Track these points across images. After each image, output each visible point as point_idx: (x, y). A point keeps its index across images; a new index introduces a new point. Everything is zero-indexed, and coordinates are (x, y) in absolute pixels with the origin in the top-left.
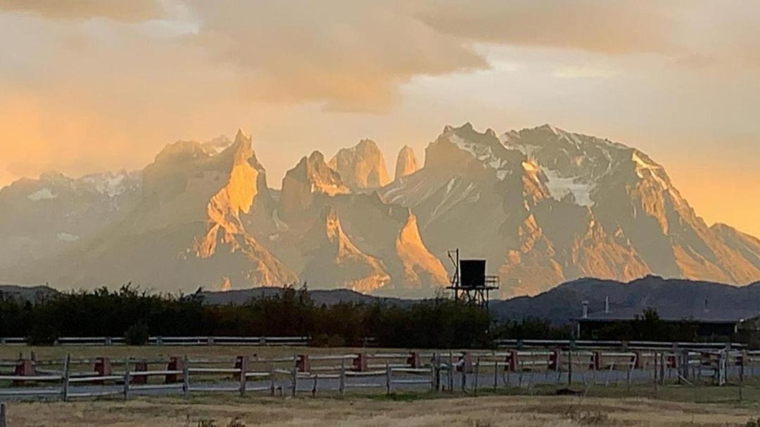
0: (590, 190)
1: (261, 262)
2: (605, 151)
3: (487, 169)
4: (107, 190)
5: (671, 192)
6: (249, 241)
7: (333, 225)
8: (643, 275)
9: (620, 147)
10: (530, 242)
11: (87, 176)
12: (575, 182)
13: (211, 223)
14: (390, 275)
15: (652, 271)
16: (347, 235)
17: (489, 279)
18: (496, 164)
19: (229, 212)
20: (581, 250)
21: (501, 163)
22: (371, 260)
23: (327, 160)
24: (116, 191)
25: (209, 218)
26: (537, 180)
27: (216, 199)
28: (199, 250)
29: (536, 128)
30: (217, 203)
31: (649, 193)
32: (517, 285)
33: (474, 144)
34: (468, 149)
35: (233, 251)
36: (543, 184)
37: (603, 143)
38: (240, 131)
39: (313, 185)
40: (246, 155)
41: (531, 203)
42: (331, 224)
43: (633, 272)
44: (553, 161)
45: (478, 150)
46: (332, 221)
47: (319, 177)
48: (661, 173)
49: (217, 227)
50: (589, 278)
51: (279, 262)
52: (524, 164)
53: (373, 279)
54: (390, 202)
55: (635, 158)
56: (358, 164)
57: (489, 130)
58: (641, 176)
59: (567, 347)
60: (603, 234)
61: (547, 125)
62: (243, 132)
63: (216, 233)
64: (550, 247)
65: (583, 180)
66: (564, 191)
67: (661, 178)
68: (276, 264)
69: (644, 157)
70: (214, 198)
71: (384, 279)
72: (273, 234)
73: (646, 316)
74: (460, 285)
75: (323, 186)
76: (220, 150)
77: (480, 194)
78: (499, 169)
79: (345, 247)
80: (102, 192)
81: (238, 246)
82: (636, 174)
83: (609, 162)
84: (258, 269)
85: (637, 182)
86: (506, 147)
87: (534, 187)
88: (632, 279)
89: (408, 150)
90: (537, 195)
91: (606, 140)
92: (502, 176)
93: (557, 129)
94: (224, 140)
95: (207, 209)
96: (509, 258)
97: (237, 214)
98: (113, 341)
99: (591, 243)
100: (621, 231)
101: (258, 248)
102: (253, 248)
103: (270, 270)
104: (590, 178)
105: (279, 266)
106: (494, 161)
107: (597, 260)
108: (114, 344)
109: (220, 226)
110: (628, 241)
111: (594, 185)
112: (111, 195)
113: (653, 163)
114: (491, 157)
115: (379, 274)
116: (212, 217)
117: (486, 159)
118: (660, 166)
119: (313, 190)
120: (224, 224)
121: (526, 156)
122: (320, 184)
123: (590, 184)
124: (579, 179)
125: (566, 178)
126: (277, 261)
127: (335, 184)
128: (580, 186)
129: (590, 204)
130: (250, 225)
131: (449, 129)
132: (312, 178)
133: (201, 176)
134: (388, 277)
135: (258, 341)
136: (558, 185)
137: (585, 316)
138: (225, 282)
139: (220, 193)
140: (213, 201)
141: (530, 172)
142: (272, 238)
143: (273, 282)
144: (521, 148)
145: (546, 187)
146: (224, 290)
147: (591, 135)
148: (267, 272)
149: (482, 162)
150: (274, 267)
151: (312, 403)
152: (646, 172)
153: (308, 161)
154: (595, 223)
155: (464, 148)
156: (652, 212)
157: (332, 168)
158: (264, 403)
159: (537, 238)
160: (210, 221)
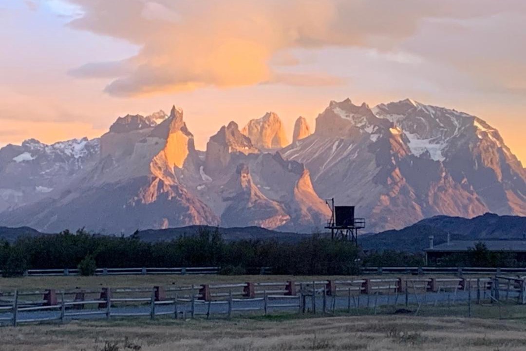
0: (442, 148)
1: (191, 207)
2: (453, 119)
3: (363, 133)
4: (73, 153)
5: (504, 150)
6: (182, 191)
7: (245, 178)
8: (483, 212)
9: (464, 115)
10: (396, 189)
11: (58, 143)
12: (430, 142)
13: (153, 178)
14: (290, 216)
15: (490, 210)
16: (256, 185)
17: (357, 221)
18: (369, 130)
19: (167, 168)
20: (435, 194)
21: (373, 128)
22: (275, 204)
23: (240, 128)
24: (81, 154)
25: (152, 173)
26: (401, 141)
27: (157, 159)
28: (144, 198)
29: (400, 102)
30: (157, 161)
31: (487, 150)
32: (387, 222)
33: (353, 114)
34: (348, 118)
35: (170, 198)
36: (406, 144)
37: (452, 113)
38: (174, 107)
39: (230, 148)
40: (179, 125)
41: (396, 158)
42: (244, 177)
43: (475, 210)
44: (413, 126)
45: (356, 119)
46: (245, 175)
47: (234, 141)
48: (496, 134)
49: (157, 180)
50: (441, 216)
51: (205, 207)
52: (391, 129)
53: (277, 219)
54: (289, 160)
55: (476, 124)
56: (264, 131)
57: (364, 104)
58: (480, 137)
59: (416, 272)
60: (452, 182)
61: (408, 100)
62: (176, 108)
63: (157, 184)
64: (411, 192)
65: (436, 141)
66: (422, 150)
67: (496, 139)
68: (203, 208)
69: (483, 123)
70: (155, 158)
71: (285, 218)
72: (200, 185)
73: (477, 248)
74: (335, 225)
75: (238, 148)
76: (159, 121)
77: (358, 152)
78: (372, 133)
79: (256, 195)
80: (70, 155)
81: (173, 195)
82: (477, 136)
83: (456, 127)
84: (189, 212)
85: (478, 142)
86: (377, 116)
87: (399, 146)
88: (475, 216)
89: (303, 120)
90: (401, 152)
91: (454, 110)
92: (374, 138)
93: (416, 102)
94: (162, 114)
95: (150, 167)
96: (380, 201)
97: (173, 170)
98: (70, 272)
99: (442, 189)
100: (465, 180)
101: (189, 196)
102: (185, 196)
103: (198, 212)
104: (442, 139)
105: (205, 209)
106: (368, 127)
107: (448, 202)
108: (71, 274)
109: (160, 180)
110: (471, 187)
111: (445, 145)
112: (77, 157)
113: (489, 127)
114: (366, 124)
115: (282, 214)
116: (154, 173)
117: (363, 126)
118: (495, 129)
119: (230, 151)
120: (163, 178)
121: (393, 123)
122: (235, 146)
123: (442, 144)
124: (434, 140)
125: (423, 139)
126: (203, 205)
127: (247, 146)
128: (434, 145)
129: (442, 159)
130: (182, 179)
131: (334, 103)
132: (230, 142)
133: (144, 141)
134: (288, 217)
135: (180, 270)
136: (417, 145)
137: (432, 248)
138: (164, 222)
139: (159, 155)
140: (155, 160)
141: (396, 135)
142: (199, 188)
143: (200, 222)
144: (388, 117)
145: (408, 147)
146: (164, 228)
147: (442, 107)
148: (196, 214)
149: (359, 128)
150: (201, 211)
151: (205, 324)
152: (485, 134)
153: (226, 129)
154: (446, 174)
155: (345, 118)
156: (489, 165)
157: (245, 134)
158: (167, 324)
159: (401, 185)
160: (152, 176)
